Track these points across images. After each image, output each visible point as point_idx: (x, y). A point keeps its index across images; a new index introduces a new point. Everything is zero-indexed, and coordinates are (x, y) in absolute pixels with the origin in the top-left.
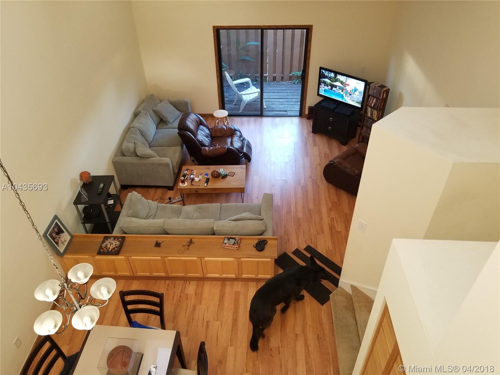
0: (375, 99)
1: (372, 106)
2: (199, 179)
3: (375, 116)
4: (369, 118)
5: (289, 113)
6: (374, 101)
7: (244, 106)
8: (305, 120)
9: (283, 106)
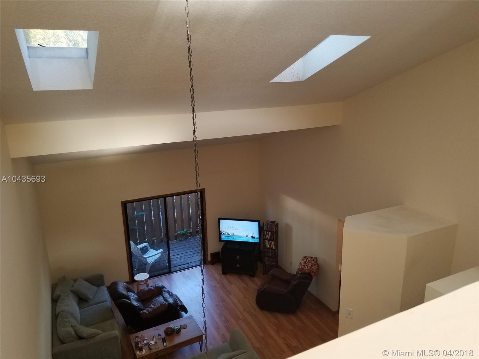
0: (270, 233)
1: (269, 238)
2: (154, 342)
3: (273, 246)
4: (268, 249)
5: (192, 265)
7: (149, 268)
8: (210, 266)
9: (182, 260)
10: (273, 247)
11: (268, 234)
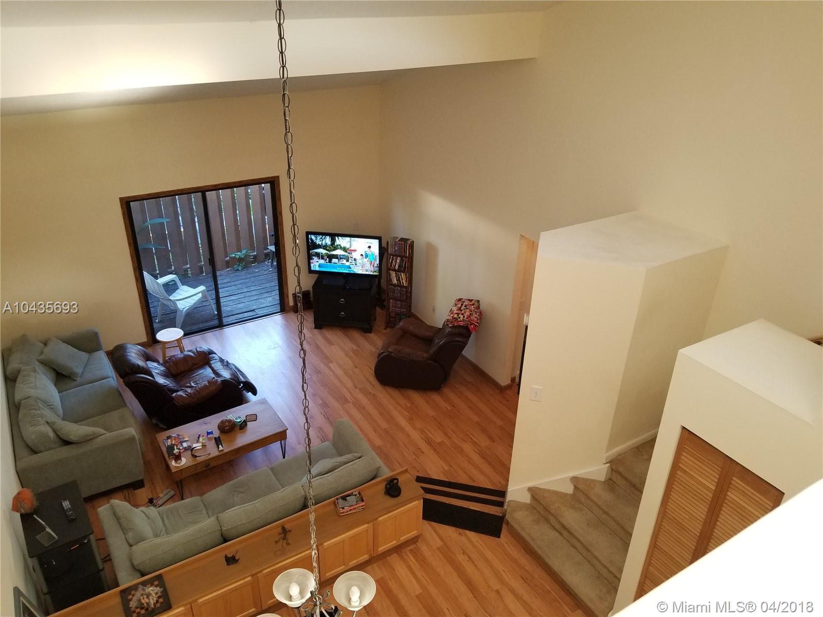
0: (399, 258)
1: (397, 268)
2: (201, 444)
3: (404, 281)
4: (395, 285)
5: (261, 312)
6: (398, 261)
7: (182, 319)
8: (293, 316)
9: (242, 305)
10: (404, 283)
11: (396, 262)
